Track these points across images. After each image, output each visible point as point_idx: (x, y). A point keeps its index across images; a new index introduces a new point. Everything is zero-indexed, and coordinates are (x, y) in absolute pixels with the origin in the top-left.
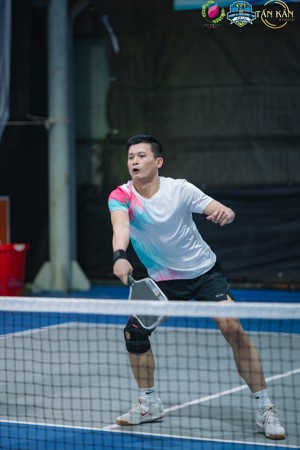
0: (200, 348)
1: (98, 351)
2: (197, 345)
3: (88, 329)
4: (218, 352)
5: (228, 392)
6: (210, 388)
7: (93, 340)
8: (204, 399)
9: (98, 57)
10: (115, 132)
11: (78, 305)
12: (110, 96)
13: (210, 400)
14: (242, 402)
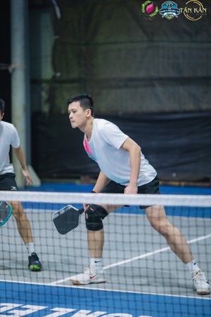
0: (117, 227)
1: (46, 229)
2: (115, 224)
3: (39, 213)
4: (130, 229)
5: (137, 258)
6: (124, 255)
7: (43, 221)
8: (121, 263)
9: (46, 21)
10: (58, 74)
11: (32, 196)
12: (54, 49)
13: (125, 264)
14: (147, 264)
